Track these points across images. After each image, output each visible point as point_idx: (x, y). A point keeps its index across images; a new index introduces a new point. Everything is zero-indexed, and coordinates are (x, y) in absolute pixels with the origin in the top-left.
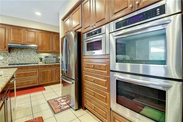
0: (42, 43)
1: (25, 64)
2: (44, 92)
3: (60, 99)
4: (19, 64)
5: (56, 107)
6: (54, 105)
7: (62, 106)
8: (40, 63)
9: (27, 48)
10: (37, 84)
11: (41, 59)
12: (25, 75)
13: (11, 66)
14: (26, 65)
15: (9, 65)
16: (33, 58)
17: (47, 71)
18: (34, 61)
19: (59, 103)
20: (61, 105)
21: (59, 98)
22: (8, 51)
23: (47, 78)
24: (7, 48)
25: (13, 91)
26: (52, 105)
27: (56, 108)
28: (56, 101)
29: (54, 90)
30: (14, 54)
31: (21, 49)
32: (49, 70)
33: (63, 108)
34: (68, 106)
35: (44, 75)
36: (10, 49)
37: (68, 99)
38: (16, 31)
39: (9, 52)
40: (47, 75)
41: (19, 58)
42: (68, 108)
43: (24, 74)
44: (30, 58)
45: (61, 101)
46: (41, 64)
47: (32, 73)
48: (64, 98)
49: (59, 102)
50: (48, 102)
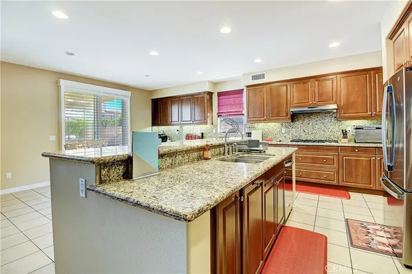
0: (348, 99)
1: (314, 141)
2: (345, 201)
3: (378, 227)
4: (305, 141)
5: (359, 236)
6: (356, 231)
7: (374, 242)
8: (343, 140)
9: (318, 113)
10: (335, 183)
11: (345, 134)
12: (314, 160)
13: (294, 143)
14: (314, 144)
15: (291, 141)
16: (330, 130)
17: (357, 160)
18: (332, 137)
19: (369, 233)
20: (373, 239)
21: (375, 224)
22: (290, 120)
23: (357, 175)
24: (289, 116)
25: (290, 182)
26: (352, 231)
27: (358, 238)
28: (365, 227)
29: (371, 205)
30: (298, 124)
31: (309, 114)
32: (363, 158)
33: (373, 245)
34: (390, 249)
35: (349, 168)
36: (294, 117)
37: (394, 236)
38: (301, 86)
39: (293, 120)
40: (356, 169)
41: (306, 131)
42: (387, 253)
43: (313, 158)
44: (324, 131)
45: (377, 232)
46: (344, 142)
47: (325, 158)
48: (386, 229)
49: (371, 231)
50: (347, 220)
